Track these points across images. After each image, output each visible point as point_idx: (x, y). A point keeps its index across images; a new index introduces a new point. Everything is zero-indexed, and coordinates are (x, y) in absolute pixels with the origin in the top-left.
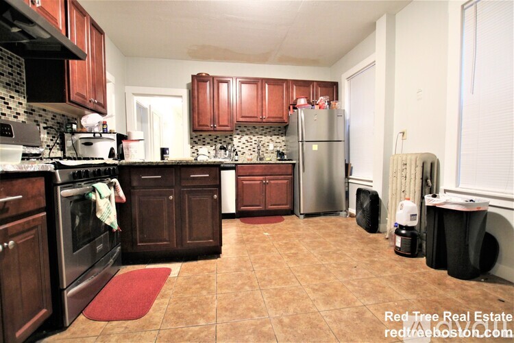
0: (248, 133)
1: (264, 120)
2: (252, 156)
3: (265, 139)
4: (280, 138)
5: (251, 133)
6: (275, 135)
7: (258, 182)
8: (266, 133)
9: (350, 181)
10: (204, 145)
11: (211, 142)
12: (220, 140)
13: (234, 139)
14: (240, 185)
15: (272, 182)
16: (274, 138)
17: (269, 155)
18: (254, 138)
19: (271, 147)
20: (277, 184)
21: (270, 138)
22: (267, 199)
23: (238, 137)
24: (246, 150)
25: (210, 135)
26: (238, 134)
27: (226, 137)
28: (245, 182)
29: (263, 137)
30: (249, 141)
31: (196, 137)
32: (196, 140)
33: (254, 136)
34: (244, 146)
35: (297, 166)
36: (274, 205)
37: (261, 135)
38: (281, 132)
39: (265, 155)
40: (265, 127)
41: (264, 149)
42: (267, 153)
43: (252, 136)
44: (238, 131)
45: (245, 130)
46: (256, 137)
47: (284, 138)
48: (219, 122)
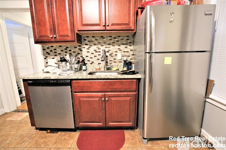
0: (96, 43)
1: (108, 28)
2: (101, 65)
3: (113, 49)
4: (129, 47)
5: (99, 43)
6: (123, 44)
7: (97, 99)
8: (114, 43)
9: (207, 100)
10: (56, 55)
11: (61, 52)
12: (70, 51)
13: (83, 49)
14: (77, 102)
15: (113, 99)
16: (122, 47)
17: (116, 64)
18: (103, 48)
19: (119, 57)
20: (119, 102)
21: (117, 47)
22: (107, 116)
23: (87, 47)
24: (94, 60)
25: (60, 46)
26: (86, 44)
27: (76, 48)
28: (82, 99)
29: (111, 46)
30: (98, 50)
31: (48, 48)
32: (48, 51)
33: (102, 46)
34: (92, 56)
35: (142, 82)
36: (115, 122)
37: (109, 44)
38: (129, 41)
39: (113, 64)
40: (113, 36)
41: (112, 59)
42: (115, 62)
43: (100, 46)
44: (86, 42)
45: (93, 40)
46: (104, 46)
47: (132, 47)
48: (59, 33)
